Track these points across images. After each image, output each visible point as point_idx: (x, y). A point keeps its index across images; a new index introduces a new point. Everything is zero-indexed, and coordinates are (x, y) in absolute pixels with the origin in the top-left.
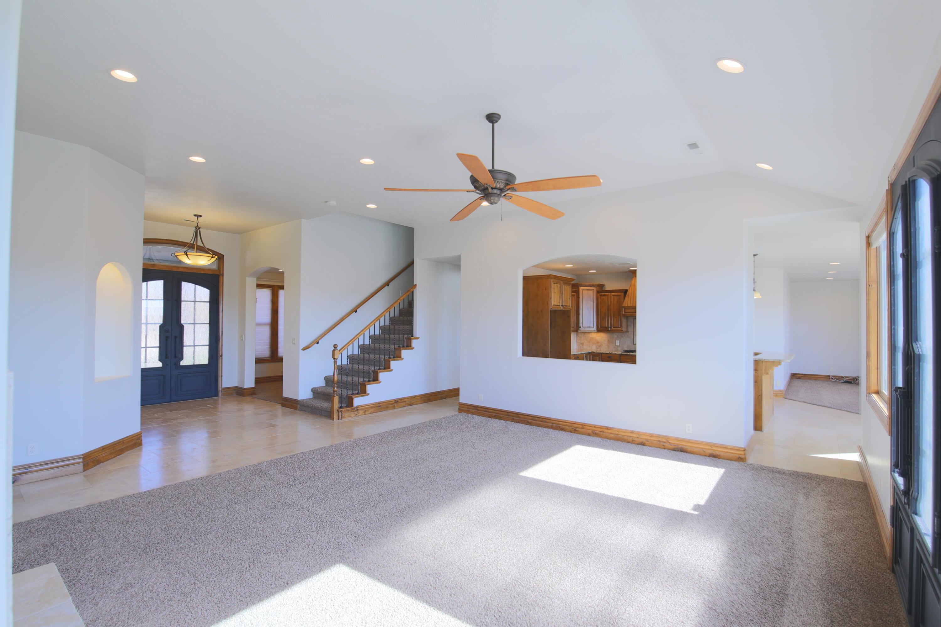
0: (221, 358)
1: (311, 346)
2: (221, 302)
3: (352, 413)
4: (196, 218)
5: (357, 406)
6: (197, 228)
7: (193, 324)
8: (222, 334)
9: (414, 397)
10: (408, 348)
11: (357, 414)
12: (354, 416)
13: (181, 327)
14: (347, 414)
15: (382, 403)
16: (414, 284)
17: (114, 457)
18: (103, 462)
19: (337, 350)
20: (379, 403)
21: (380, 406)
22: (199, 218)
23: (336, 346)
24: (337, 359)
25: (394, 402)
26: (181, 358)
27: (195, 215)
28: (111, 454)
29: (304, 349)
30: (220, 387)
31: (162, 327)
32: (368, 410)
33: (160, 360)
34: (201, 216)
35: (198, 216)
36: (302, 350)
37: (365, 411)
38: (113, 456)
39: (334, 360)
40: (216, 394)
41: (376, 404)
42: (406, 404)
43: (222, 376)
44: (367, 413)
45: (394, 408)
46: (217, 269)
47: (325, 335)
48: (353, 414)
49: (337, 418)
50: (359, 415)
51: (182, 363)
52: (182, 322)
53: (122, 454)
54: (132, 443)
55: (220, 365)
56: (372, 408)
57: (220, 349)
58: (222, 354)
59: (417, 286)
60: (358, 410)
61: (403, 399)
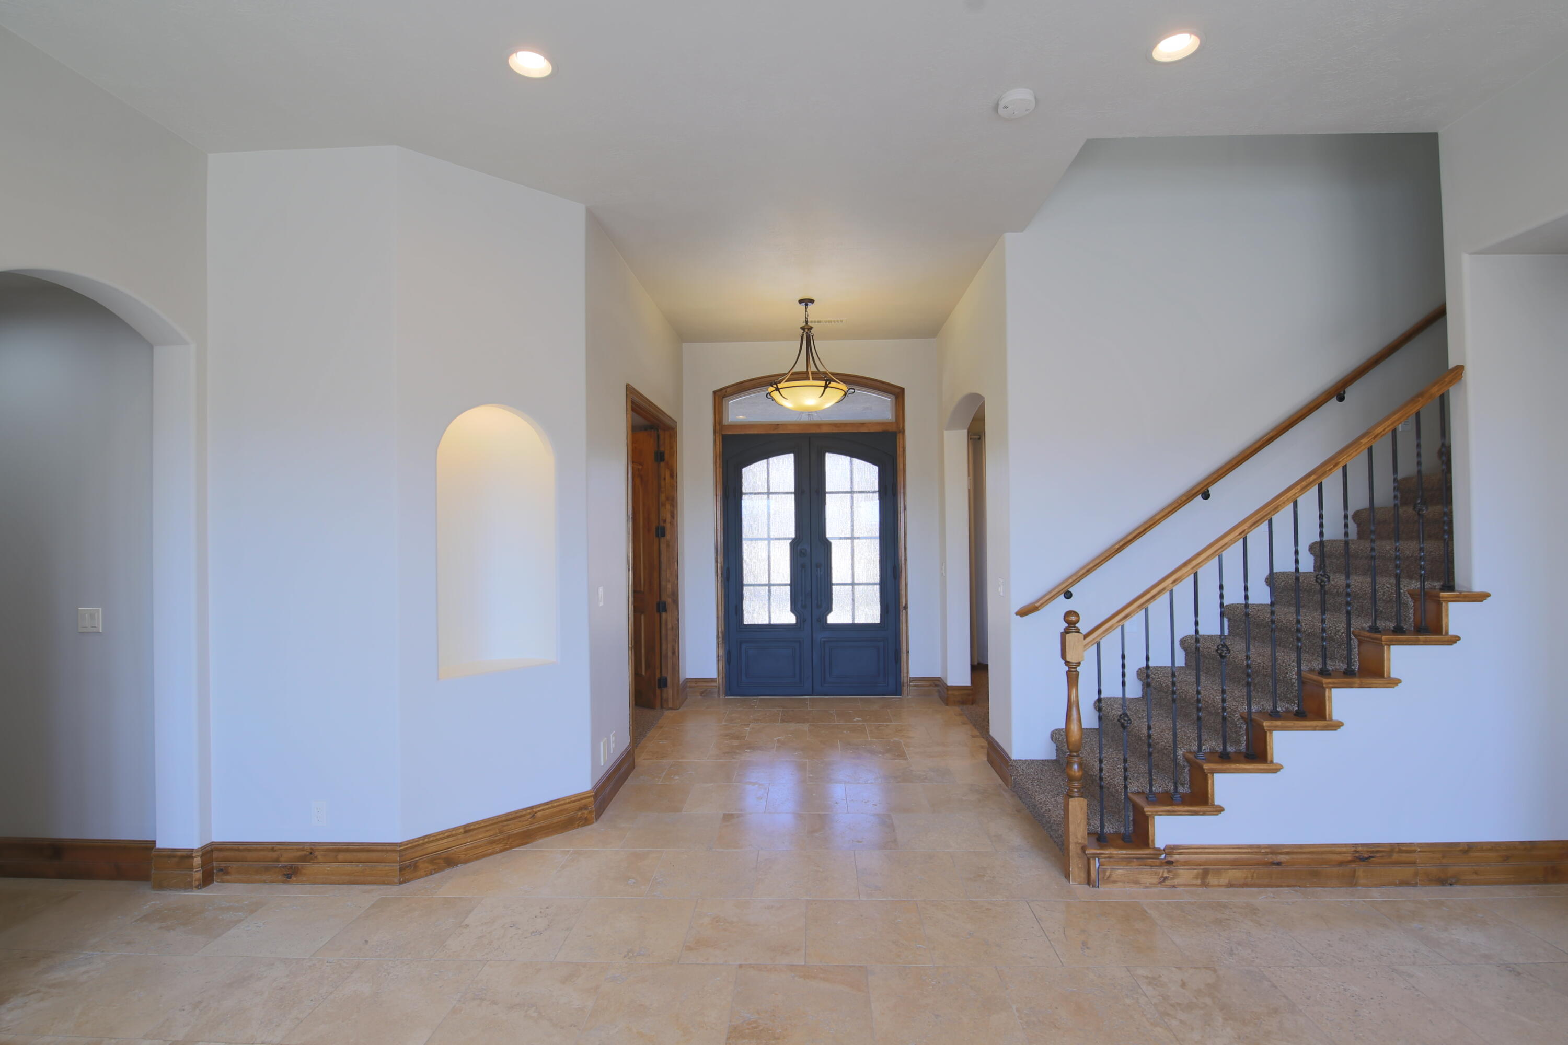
0: (904, 611)
1: (1042, 605)
2: (902, 491)
3: (1147, 869)
4: (803, 306)
5: (1167, 847)
6: (807, 329)
7: (848, 538)
8: (906, 560)
9: (1468, 849)
10: (1421, 637)
11: (1166, 879)
12: (1153, 885)
13: (827, 545)
14: (1120, 871)
15: (1287, 853)
16: (1451, 365)
17: (501, 851)
18: (466, 861)
19: (1078, 631)
20: (1274, 850)
21: (1279, 864)
22: (810, 306)
23: (1073, 618)
24: (1079, 664)
25: (1349, 857)
26: (829, 609)
27: (801, 301)
28: (492, 842)
29: (1023, 613)
30: (905, 675)
31: (795, 546)
32: (1218, 873)
33: (794, 609)
34: (812, 301)
35: (806, 302)
36: (1017, 614)
37: (1205, 873)
38: (500, 846)
39: (1067, 668)
40: (897, 690)
41: (1256, 849)
42: (1416, 874)
43: (908, 652)
44: (1212, 880)
45: (1351, 881)
46: (894, 420)
47: (1089, 571)
48: (1148, 876)
49: (1083, 875)
50: (1176, 881)
51: (832, 619)
52: (828, 535)
53: (527, 843)
54: (563, 817)
55: (903, 626)
56: (1235, 864)
57: (903, 592)
58: (906, 604)
59: (1470, 375)
60: (1170, 863)
61: (1400, 851)
